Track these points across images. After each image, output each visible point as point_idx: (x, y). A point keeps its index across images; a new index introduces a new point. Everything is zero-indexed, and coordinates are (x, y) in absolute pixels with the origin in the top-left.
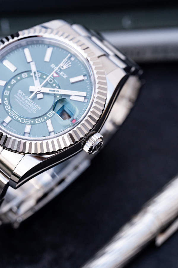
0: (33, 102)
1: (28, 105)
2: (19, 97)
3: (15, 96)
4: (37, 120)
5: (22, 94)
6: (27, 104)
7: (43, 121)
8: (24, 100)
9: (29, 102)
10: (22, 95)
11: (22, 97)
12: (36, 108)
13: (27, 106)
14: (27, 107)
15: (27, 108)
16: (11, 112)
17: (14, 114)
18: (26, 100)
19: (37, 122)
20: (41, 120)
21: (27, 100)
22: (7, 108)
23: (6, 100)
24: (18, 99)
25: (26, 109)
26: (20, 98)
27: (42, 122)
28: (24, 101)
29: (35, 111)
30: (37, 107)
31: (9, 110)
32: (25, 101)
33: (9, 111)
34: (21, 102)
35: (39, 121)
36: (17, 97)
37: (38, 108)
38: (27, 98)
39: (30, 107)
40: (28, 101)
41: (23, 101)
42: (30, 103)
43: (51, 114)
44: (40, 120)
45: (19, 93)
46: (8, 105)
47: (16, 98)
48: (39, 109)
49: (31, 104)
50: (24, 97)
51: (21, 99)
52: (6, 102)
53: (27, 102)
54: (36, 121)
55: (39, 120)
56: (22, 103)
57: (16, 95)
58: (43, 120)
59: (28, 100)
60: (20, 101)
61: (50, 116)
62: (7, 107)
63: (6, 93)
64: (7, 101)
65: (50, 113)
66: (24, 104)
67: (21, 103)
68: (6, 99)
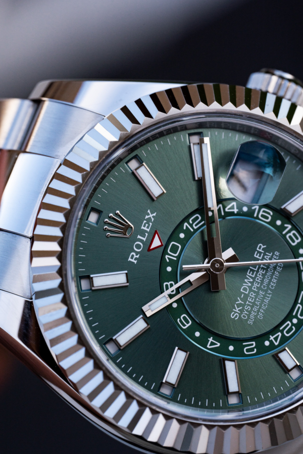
0: (251, 270)
1: (263, 279)
2: (250, 313)
3: (250, 322)
4: (294, 241)
5: (239, 306)
6: (262, 281)
7: (290, 227)
8: (253, 295)
9: (254, 279)
10: (243, 306)
11: (247, 303)
12: (265, 254)
13: (266, 281)
14: (270, 281)
15: (272, 278)
16: (296, 317)
17: (299, 305)
18: (251, 290)
19: (297, 239)
20: (289, 232)
21: (250, 287)
22: (291, 329)
23: (271, 342)
24: (259, 311)
25: (275, 281)
26: (252, 307)
27: (294, 227)
28: (257, 293)
29: (273, 254)
30: (260, 253)
31: (293, 324)
32: (255, 292)
33: (295, 321)
34: (263, 301)
35: (294, 234)
36: (252, 316)
37: (261, 250)
38: (245, 289)
39: (266, 273)
40: (252, 283)
41: (256, 297)
42: (256, 276)
43: (264, 211)
44: (291, 234)
45: (240, 315)
46: (282, 331)
47: (256, 316)
48: (262, 247)
49: (258, 271)
50: (246, 296)
51: (254, 304)
52: (276, 339)
53: (255, 285)
54: (297, 241)
55: (290, 237)
56: (265, 296)
57: (247, 320)
58: (287, 227)
59: (250, 285)
60: (261, 305)
61: (269, 214)
62: (288, 332)
63: (252, 350)
64: (272, 338)
65: (262, 216)
66: (263, 290)
67: (264, 298)
68: (267, 343)
